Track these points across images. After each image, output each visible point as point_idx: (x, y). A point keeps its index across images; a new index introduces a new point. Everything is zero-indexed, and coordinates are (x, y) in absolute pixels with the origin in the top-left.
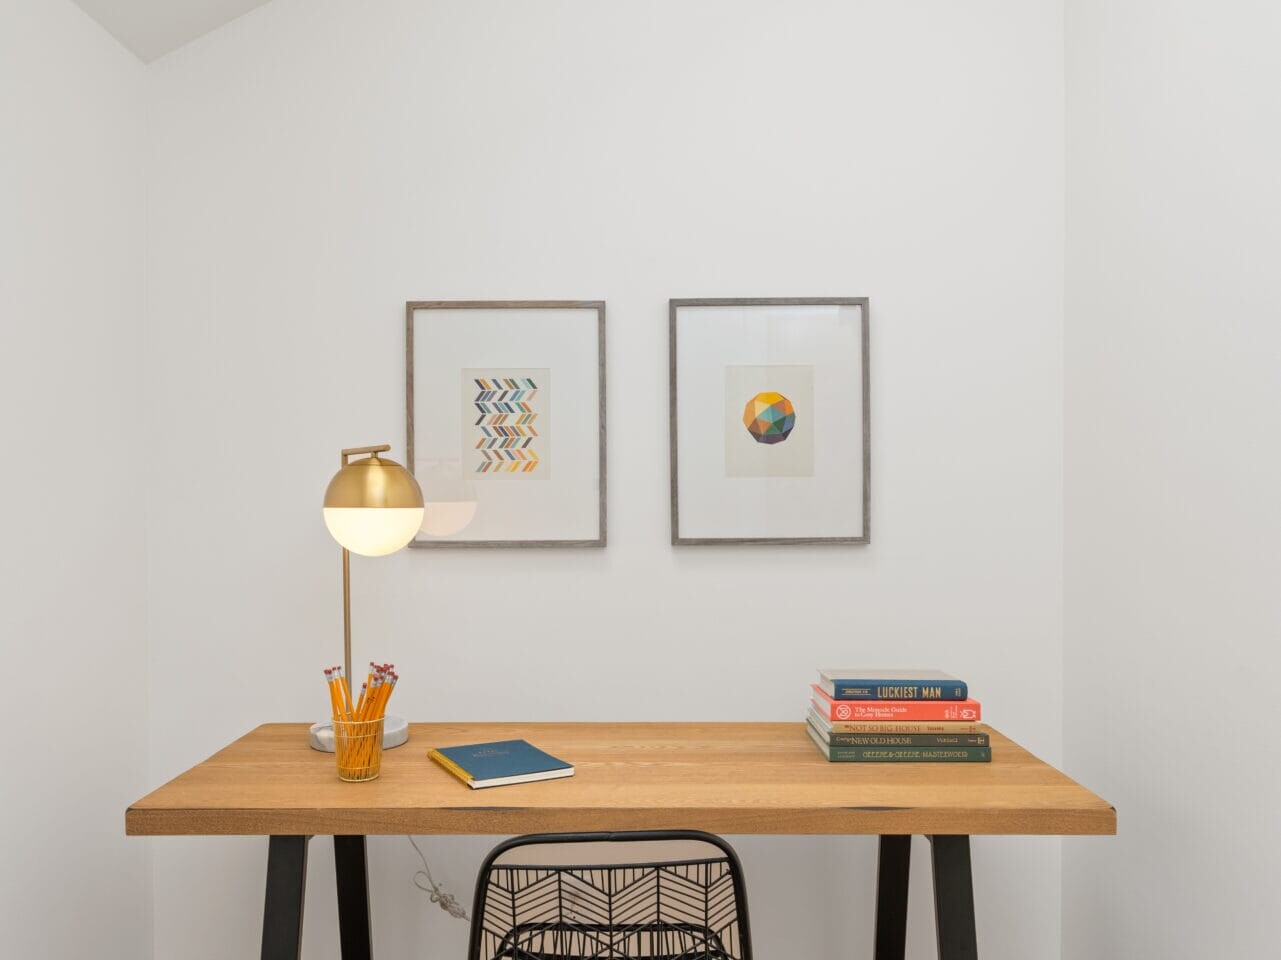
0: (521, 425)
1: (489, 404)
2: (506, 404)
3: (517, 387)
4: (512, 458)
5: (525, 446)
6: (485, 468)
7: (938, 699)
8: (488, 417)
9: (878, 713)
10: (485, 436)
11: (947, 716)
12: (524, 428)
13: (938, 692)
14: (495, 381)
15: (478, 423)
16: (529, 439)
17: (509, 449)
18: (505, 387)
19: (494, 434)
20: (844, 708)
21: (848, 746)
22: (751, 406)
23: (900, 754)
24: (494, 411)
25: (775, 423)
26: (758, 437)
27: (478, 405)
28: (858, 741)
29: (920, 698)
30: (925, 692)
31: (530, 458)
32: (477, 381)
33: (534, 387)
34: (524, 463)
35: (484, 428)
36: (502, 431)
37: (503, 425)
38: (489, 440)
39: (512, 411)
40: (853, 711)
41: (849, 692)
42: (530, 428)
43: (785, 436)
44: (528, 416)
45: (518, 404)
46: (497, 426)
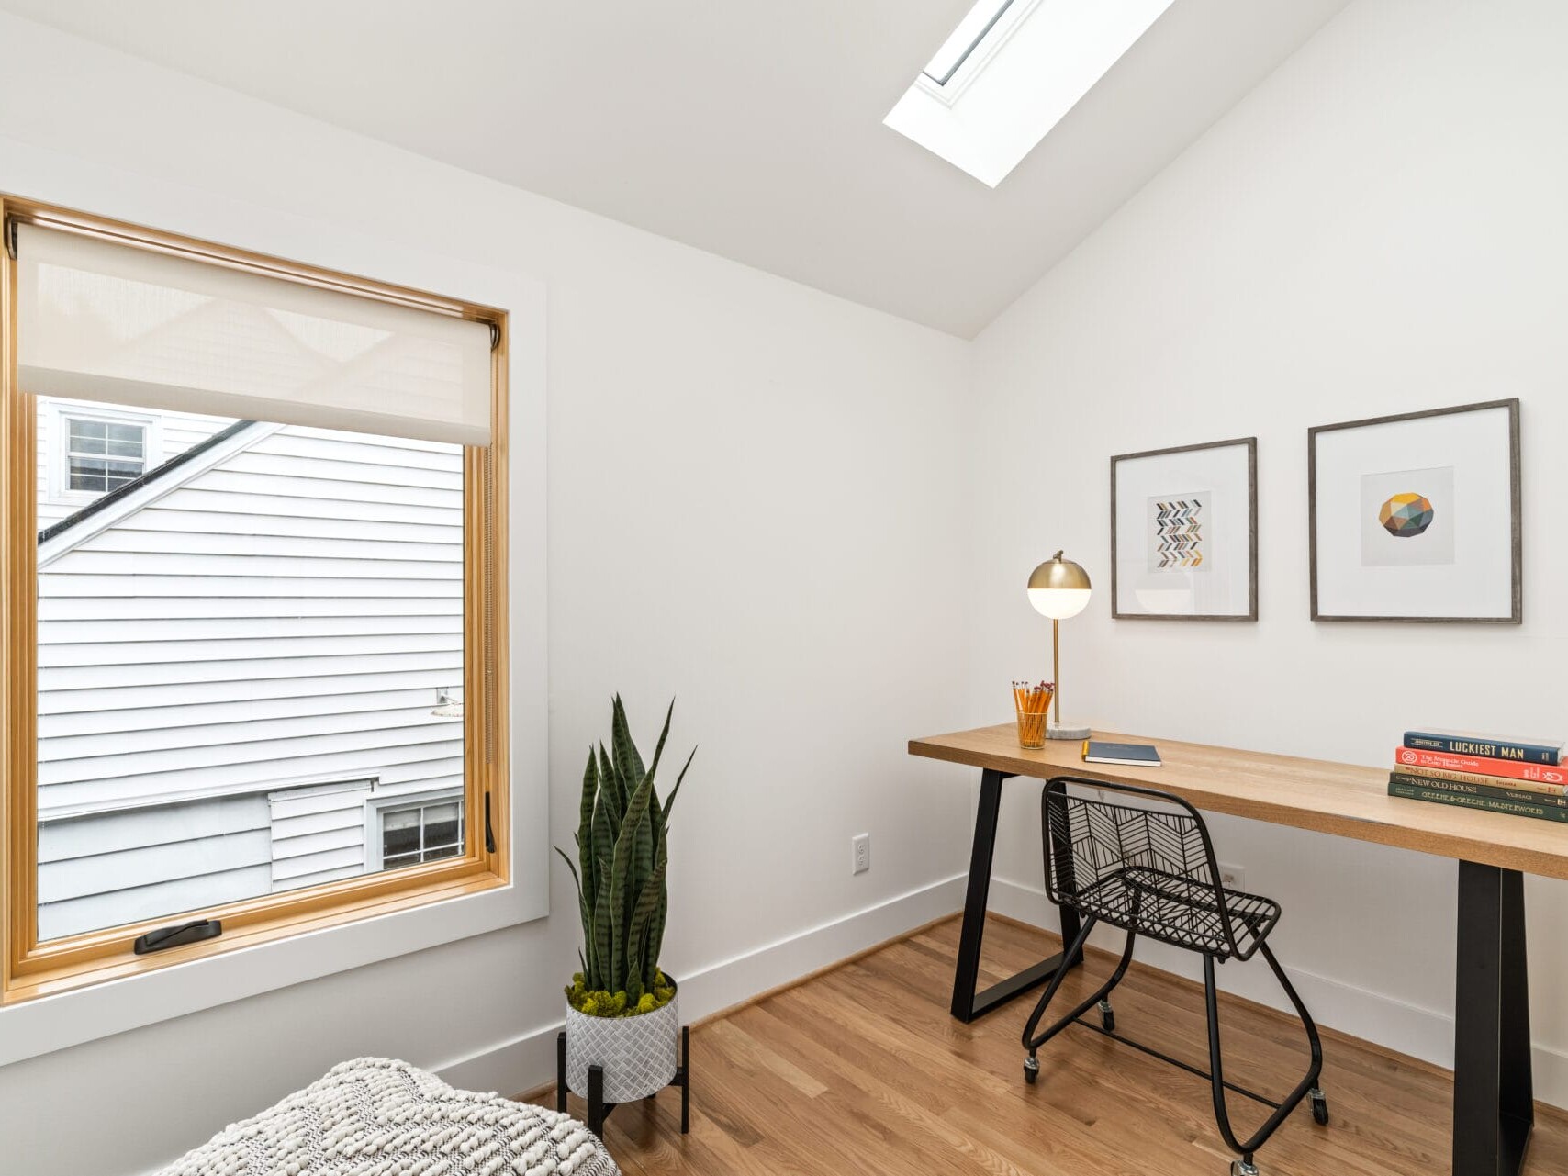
0: (1189, 533)
1: (1167, 520)
2: (1179, 519)
3: (1187, 507)
4: (1183, 557)
5: (1192, 548)
6: (1163, 564)
7: (1520, 760)
8: (1166, 529)
9: (1446, 762)
10: (1164, 542)
11: (1526, 776)
12: (1192, 535)
13: (1521, 754)
14: (1171, 504)
15: (1159, 533)
16: (1195, 543)
17: (1181, 551)
18: (1178, 507)
19: (1170, 541)
20: (1411, 755)
21: (1409, 785)
22: (1386, 507)
23: (1463, 800)
24: (1170, 525)
25: (1412, 520)
26: (1394, 532)
27: (1159, 521)
28: (1419, 782)
29: (1498, 755)
30: (1504, 752)
31: (1196, 556)
32: (1158, 505)
33: (1199, 505)
34: (1192, 560)
35: (1163, 537)
36: (1175, 538)
37: (1177, 534)
38: (1166, 545)
39: (1183, 524)
40: (1420, 758)
41: (1419, 742)
42: (1197, 535)
43: (1422, 529)
44: (1194, 527)
45: (1187, 519)
46: (1172, 535)
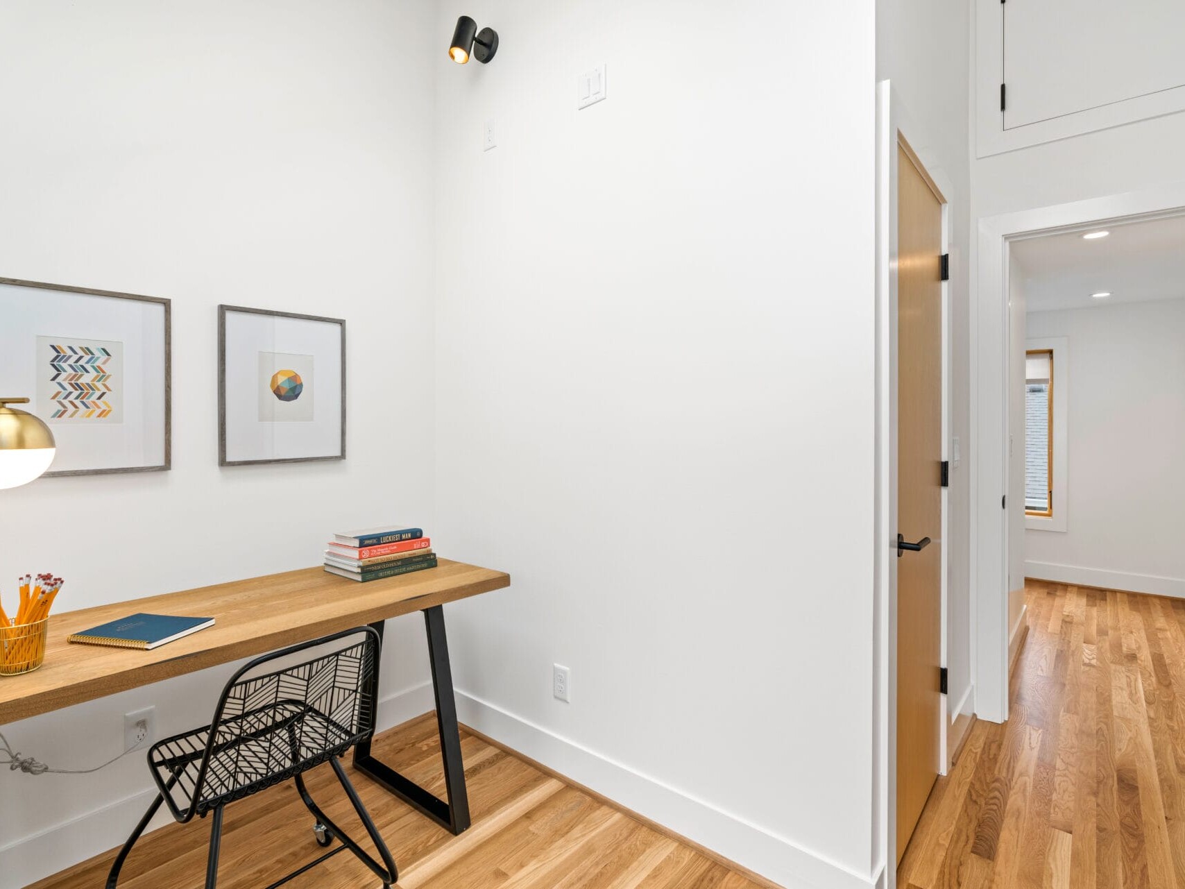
0: (97, 384)
1: (65, 365)
2: (82, 366)
3: (92, 353)
4: (87, 407)
5: (99, 398)
6: (60, 414)
7: (410, 539)
8: (63, 375)
9: (382, 551)
10: (60, 389)
11: (415, 547)
12: (99, 385)
13: (410, 535)
14: (71, 348)
15: (54, 379)
16: (104, 394)
17: (84, 400)
18: (81, 353)
19: (70, 389)
20: (366, 551)
21: (370, 571)
22: (274, 378)
23: (396, 571)
24: (70, 371)
25: (291, 389)
26: (280, 397)
27: (53, 365)
28: (375, 568)
29: (401, 540)
30: (404, 537)
31: (103, 407)
32: (53, 347)
33: (108, 354)
34: (98, 411)
35: (60, 384)
36: (77, 386)
37: (79, 382)
38: (64, 393)
39: (87, 372)
40: (371, 552)
41: (367, 542)
42: (105, 385)
43: (296, 396)
44: (102, 375)
45: (93, 367)
46: (73, 382)
